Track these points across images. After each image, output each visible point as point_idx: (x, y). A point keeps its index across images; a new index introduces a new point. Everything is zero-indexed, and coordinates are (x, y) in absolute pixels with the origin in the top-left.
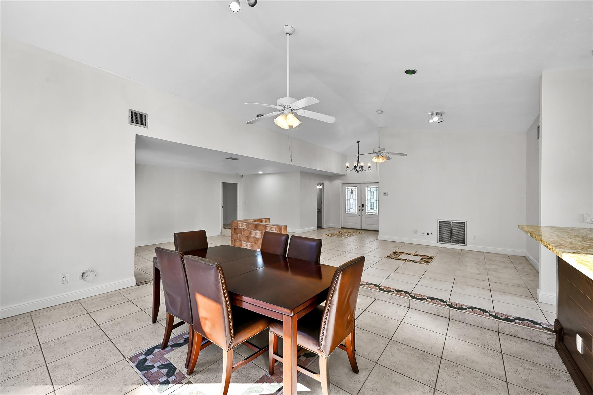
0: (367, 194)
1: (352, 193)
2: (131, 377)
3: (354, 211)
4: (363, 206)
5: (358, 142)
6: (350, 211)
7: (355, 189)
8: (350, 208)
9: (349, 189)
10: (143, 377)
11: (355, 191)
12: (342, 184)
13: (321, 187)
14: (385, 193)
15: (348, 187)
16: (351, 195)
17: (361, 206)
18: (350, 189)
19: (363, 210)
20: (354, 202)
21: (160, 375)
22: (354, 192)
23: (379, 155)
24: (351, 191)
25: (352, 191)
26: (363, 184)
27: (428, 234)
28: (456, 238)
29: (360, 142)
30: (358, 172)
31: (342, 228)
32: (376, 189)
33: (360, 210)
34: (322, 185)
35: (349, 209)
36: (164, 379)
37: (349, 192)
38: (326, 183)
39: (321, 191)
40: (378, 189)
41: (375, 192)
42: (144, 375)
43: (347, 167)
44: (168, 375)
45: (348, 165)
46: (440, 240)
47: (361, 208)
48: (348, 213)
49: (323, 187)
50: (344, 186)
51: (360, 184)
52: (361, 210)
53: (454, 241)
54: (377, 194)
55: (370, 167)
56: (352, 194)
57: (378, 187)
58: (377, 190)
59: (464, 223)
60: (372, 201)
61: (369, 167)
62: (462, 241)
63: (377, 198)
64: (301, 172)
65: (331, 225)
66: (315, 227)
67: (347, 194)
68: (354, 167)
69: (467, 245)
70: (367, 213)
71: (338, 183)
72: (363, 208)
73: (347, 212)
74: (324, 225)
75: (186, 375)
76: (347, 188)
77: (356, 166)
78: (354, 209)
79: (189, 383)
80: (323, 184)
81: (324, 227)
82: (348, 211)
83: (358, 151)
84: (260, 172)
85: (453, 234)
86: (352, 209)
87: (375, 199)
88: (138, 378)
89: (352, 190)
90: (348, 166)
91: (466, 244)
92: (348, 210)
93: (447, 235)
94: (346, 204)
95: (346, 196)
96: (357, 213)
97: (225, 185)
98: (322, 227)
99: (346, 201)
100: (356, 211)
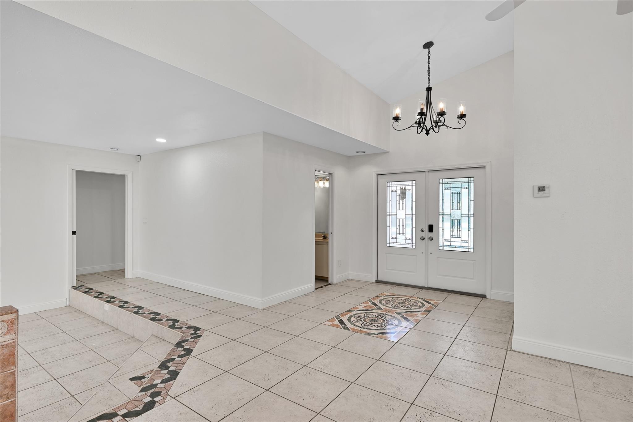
0: (440, 199)
1: (403, 195)
3: (407, 241)
4: (431, 229)
5: (428, 45)
6: (398, 241)
7: (411, 188)
8: (398, 234)
9: (393, 188)
11: (410, 190)
12: (378, 175)
13: (327, 184)
14: (542, 189)
15: (393, 183)
16: (401, 201)
17: (426, 229)
18: (396, 187)
19: (432, 240)
20: (409, 219)
22: (408, 194)
24: (399, 192)
25: (403, 191)
26: (430, 174)
29: (432, 44)
30: (428, 133)
31: (377, 281)
32: (466, 185)
33: (424, 239)
34: (330, 177)
35: (394, 235)
37: (394, 194)
38: (341, 174)
39: (329, 192)
40: (472, 184)
41: (465, 192)
43: (396, 118)
45: (397, 112)
47: (426, 234)
48: (392, 245)
49: (331, 184)
50: (383, 180)
51: (423, 174)
52: (426, 239)
54: (469, 199)
55: (465, 116)
56: (402, 199)
57: (472, 179)
58: (468, 188)
60: (456, 214)
61: (462, 116)
63: (469, 209)
64: (265, 134)
65: (351, 274)
66: (311, 284)
67: (391, 201)
68: (417, 115)
70: (444, 246)
71: (368, 172)
72: (431, 234)
73: (390, 243)
74: (335, 276)
76: (391, 186)
77: (425, 111)
78: (407, 236)
80: (332, 175)
81: (335, 282)
82: (394, 240)
83: (429, 71)
84: (161, 140)
86: (403, 237)
87: (465, 210)
89: (402, 189)
90: (400, 116)
94: (388, 225)
95: (388, 203)
96: (414, 247)
97: (81, 176)
98: (327, 281)
99: (388, 217)
100: (414, 242)
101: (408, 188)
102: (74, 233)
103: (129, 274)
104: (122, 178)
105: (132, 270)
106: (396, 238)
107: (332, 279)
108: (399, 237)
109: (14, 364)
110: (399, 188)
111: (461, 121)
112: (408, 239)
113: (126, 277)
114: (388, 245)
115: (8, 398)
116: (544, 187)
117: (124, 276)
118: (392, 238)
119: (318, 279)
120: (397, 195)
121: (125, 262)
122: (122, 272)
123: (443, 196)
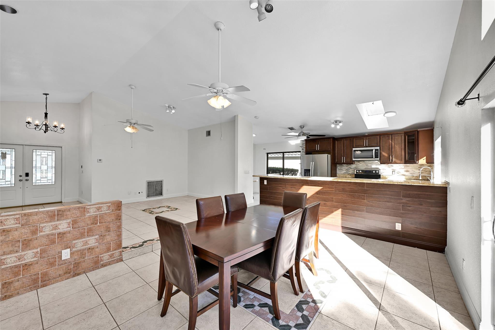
2: (319, 325)
4: (27, 175)
5: (46, 94)
10: (315, 317)
11: (10, 154)
17: (24, 175)
19: (28, 180)
21: (310, 307)
22: (8, 156)
25: (4, 154)
26: (27, 146)
27: (139, 193)
29: (48, 94)
33: (21, 181)
36: (312, 304)
42: (313, 318)
44: (307, 303)
46: (148, 196)
52: (24, 180)
54: (52, 160)
55: (64, 129)
56: (2, 159)
58: (52, 155)
59: (162, 181)
61: (63, 129)
70: (36, 183)
72: (27, 178)
75: (304, 294)
79: (309, 291)
86: (3, 181)
88: (318, 320)
89: (2, 153)
90: (31, 122)
91: (163, 196)
100: (13, 183)
111: (62, 130)
112: (8, 182)
116: (101, 160)
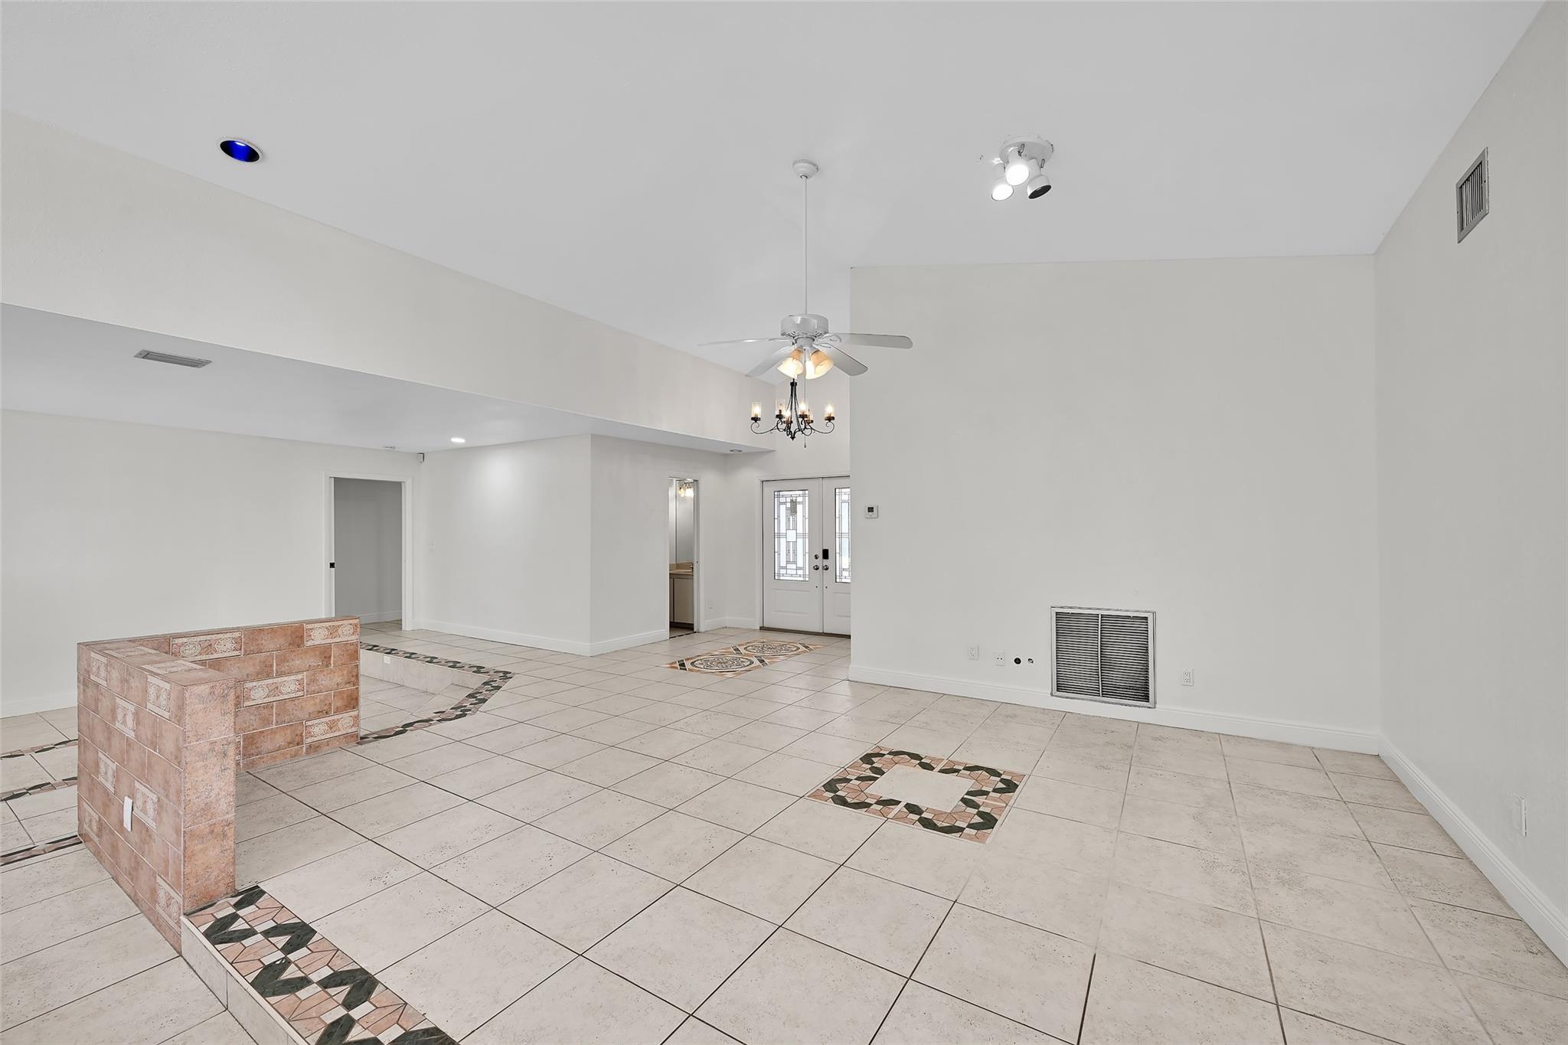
0: (837, 516)
1: (793, 510)
3: (800, 572)
4: (826, 554)
6: (788, 571)
7: (803, 499)
8: (788, 562)
9: (782, 500)
11: (803, 503)
12: (763, 481)
14: (871, 510)
15: (781, 493)
16: (791, 518)
17: (821, 555)
18: (787, 496)
19: (827, 569)
20: (800, 542)
22: (799, 508)
23: (801, 346)
24: (789, 505)
25: (794, 503)
26: (825, 481)
27: (1018, 661)
28: (1117, 677)
30: (793, 436)
31: (762, 628)
33: (817, 569)
34: (695, 484)
35: (783, 564)
37: (783, 508)
38: (710, 479)
39: (694, 505)
43: (755, 419)
45: (757, 411)
46: (1062, 686)
47: (820, 562)
48: (782, 578)
49: (698, 493)
50: (769, 489)
51: (817, 481)
52: (821, 568)
53: (1108, 691)
55: (833, 418)
56: (792, 516)
59: (1146, 618)
61: (830, 419)
62: (1142, 693)
64: (594, 436)
65: (730, 619)
66: (665, 629)
67: (779, 517)
68: (777, 416)
69: (1157, 706)
70: (841, 577)
71: (749, 477)
72: (826, 562)
73: (779, 575)
74: (702, 622)
76: (779, 496)
78: (800, 564)
80: (697, 481)
81: (702, 629)
82: (783, 571)
84: (458, 440)
85: (1105, 664)
86: (794, 566)
89: (792, 501)
91: (1155, 703)
92: (783, 568)
93: (1085, 665)
94: (776, 550)
95: (776, 520)
96: (807, 579)
97: (341, 485)
98: (693, 629)
99: (776, 539)
100: (807, 573)
101: (800, 499)
102: (332, 565)
103: (407, 625)
104: (397, 486)
105: (413, 618)
106: (786, 568)
107: (699, 625)
108: (789, 566)
109: (357, 659)
110: (789, 500)
111: (829, 423)
112: (800, 569)
113: (403, 629)
114: (776, 578)
115: (354, 685)
116: (873, 508)
117: (401, 628)
118: (781, 568)
119: (675, 626)
120: (787, 509)
121: (401, 609)
122: (398, 624)
123: (841, 511)
